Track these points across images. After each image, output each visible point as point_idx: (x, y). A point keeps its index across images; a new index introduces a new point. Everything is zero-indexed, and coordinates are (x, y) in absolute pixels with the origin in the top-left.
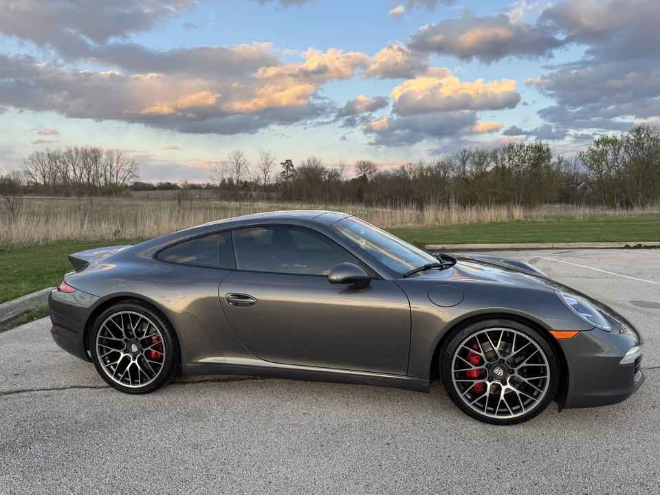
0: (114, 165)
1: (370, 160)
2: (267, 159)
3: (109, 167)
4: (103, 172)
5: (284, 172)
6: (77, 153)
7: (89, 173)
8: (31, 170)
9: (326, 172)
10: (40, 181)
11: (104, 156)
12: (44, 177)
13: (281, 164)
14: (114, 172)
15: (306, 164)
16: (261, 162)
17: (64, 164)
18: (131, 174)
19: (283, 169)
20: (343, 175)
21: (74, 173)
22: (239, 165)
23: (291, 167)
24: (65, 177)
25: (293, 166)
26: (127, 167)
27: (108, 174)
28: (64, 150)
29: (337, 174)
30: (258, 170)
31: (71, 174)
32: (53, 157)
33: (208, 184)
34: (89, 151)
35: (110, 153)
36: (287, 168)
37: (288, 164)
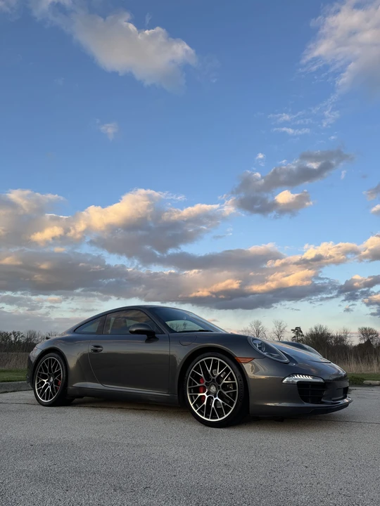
1: (371, 327)
2: (280, 327)
5: (294, 337)
9: (332, 337)
13: (292, 330)
15: (314, 331)
16: (275, 330)
19: (294, 335)
20: (347, 340)
22: (258, 331)
25: (301, 332)
29: (341, 339)
30: (273, 335)
36: (297, 333)
37: (298, 330)
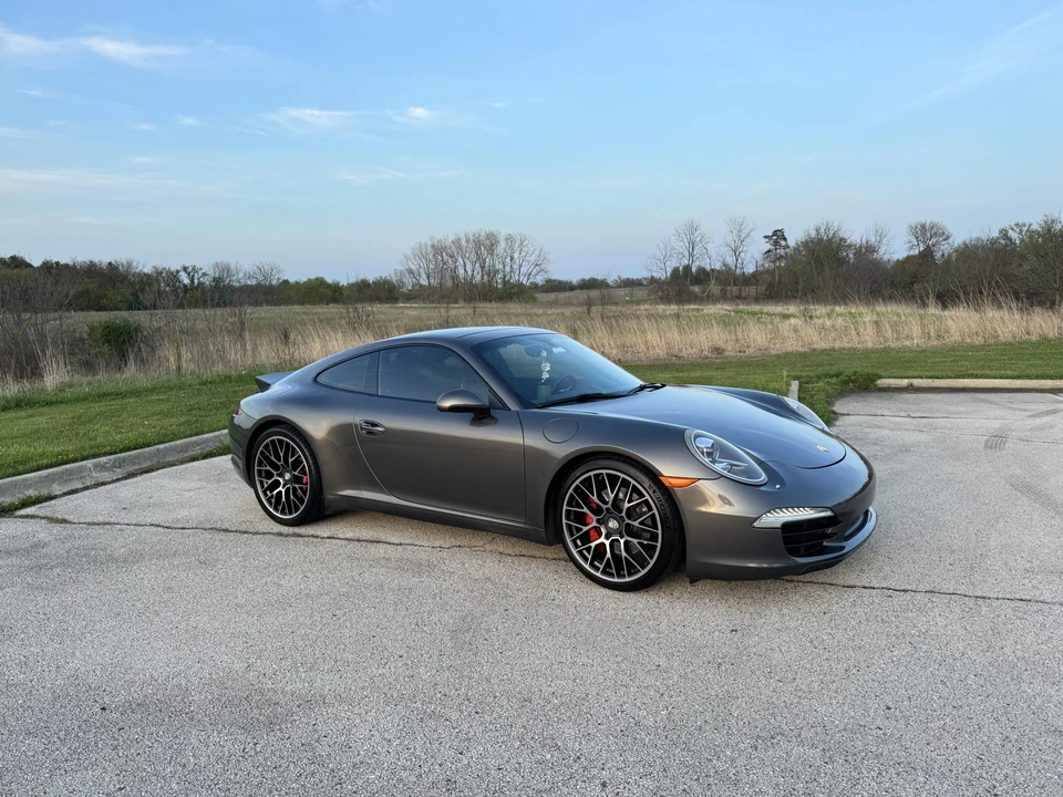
0: (516, 256)
1: (935, 221)
2: (740, 231)
3: (508, 260)
4: (501, 267)
5: (769, 251)
6: (468, 241)
7: (482, 267)
8: (413, 267)
9: (850, 246)
10: (424, 282)
11: (503, 244)
12: (428, 278)
13: (766, 237)
14: (515, 267)
15: (813, 234)
16: (730, 237)
17: (451, 257)
18: (538, 268)
19: (768, 246)
20: (882, 251)
21: (467, 269)
22: (693, 244)
23: (783, 243)
24: (455, 277)
25: (785, 239)
26: (532, 259)
27: (508, 269)
28: (452, 238)
29: (871, 249)
30: (725, 249)
31: (461, 272)
32: (438, 249)
33: (652, 277)
34: (483, 238)
35: (510, 239)
36: (776, 243)
37: (778, 237)
